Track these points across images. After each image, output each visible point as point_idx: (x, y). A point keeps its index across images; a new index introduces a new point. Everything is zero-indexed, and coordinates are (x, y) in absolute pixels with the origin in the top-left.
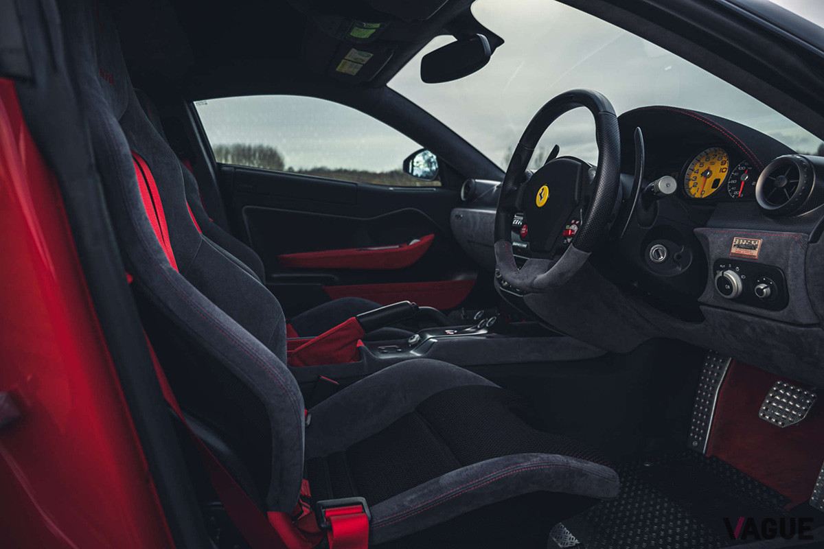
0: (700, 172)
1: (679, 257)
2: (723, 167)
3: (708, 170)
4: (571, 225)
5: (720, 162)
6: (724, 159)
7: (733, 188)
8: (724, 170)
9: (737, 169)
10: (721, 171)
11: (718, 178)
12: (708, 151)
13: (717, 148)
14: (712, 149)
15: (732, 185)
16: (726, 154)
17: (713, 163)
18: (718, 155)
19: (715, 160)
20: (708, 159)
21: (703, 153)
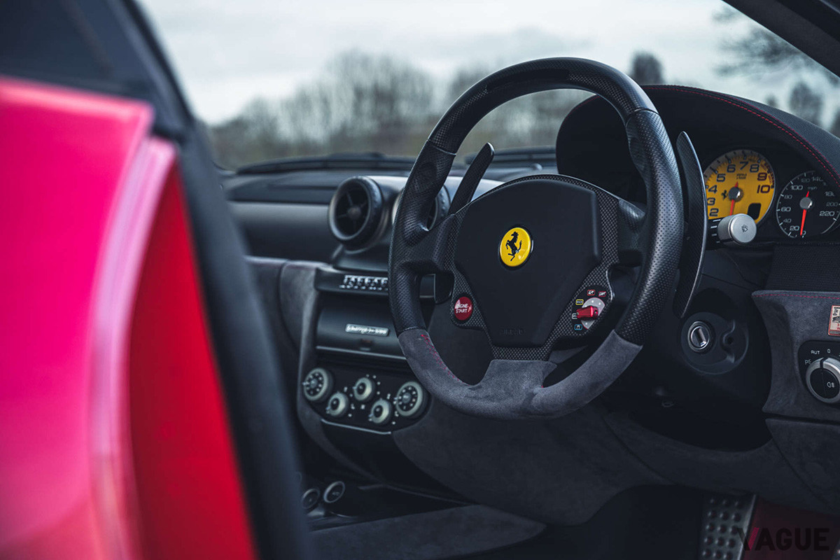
0: (720, 190)
1: (730, 340)
2: (762, 183)
3: (736, 189)
4: (586, 298)
5: (756, 175)
6: (762, 170)
7: (786, 221)
8: (765, 189)
9: (789, 187)
10: (760, 189)
11: (757, 202)
12: (730, 154)
13: (747, 151)
14: (739, 152)
15: (783, 215)
16: (764, 163)
17: (742, 177)
18: (750, 164)
19: (746, 170)
20: (731, 169)
21: (722, 158)
